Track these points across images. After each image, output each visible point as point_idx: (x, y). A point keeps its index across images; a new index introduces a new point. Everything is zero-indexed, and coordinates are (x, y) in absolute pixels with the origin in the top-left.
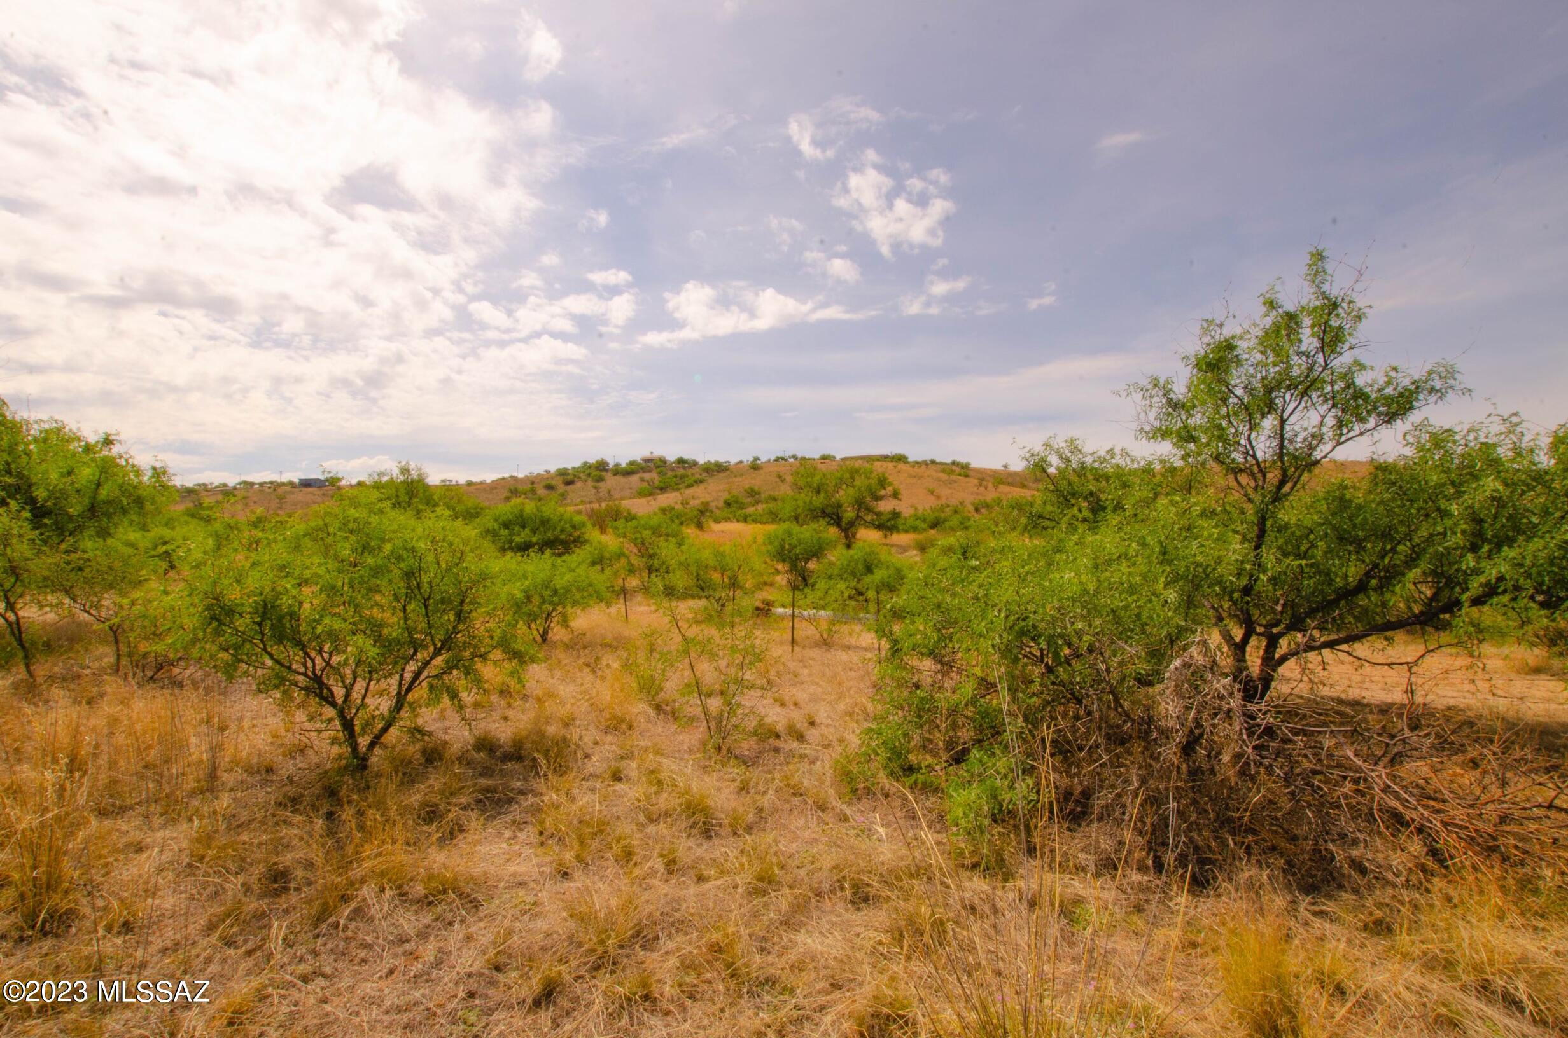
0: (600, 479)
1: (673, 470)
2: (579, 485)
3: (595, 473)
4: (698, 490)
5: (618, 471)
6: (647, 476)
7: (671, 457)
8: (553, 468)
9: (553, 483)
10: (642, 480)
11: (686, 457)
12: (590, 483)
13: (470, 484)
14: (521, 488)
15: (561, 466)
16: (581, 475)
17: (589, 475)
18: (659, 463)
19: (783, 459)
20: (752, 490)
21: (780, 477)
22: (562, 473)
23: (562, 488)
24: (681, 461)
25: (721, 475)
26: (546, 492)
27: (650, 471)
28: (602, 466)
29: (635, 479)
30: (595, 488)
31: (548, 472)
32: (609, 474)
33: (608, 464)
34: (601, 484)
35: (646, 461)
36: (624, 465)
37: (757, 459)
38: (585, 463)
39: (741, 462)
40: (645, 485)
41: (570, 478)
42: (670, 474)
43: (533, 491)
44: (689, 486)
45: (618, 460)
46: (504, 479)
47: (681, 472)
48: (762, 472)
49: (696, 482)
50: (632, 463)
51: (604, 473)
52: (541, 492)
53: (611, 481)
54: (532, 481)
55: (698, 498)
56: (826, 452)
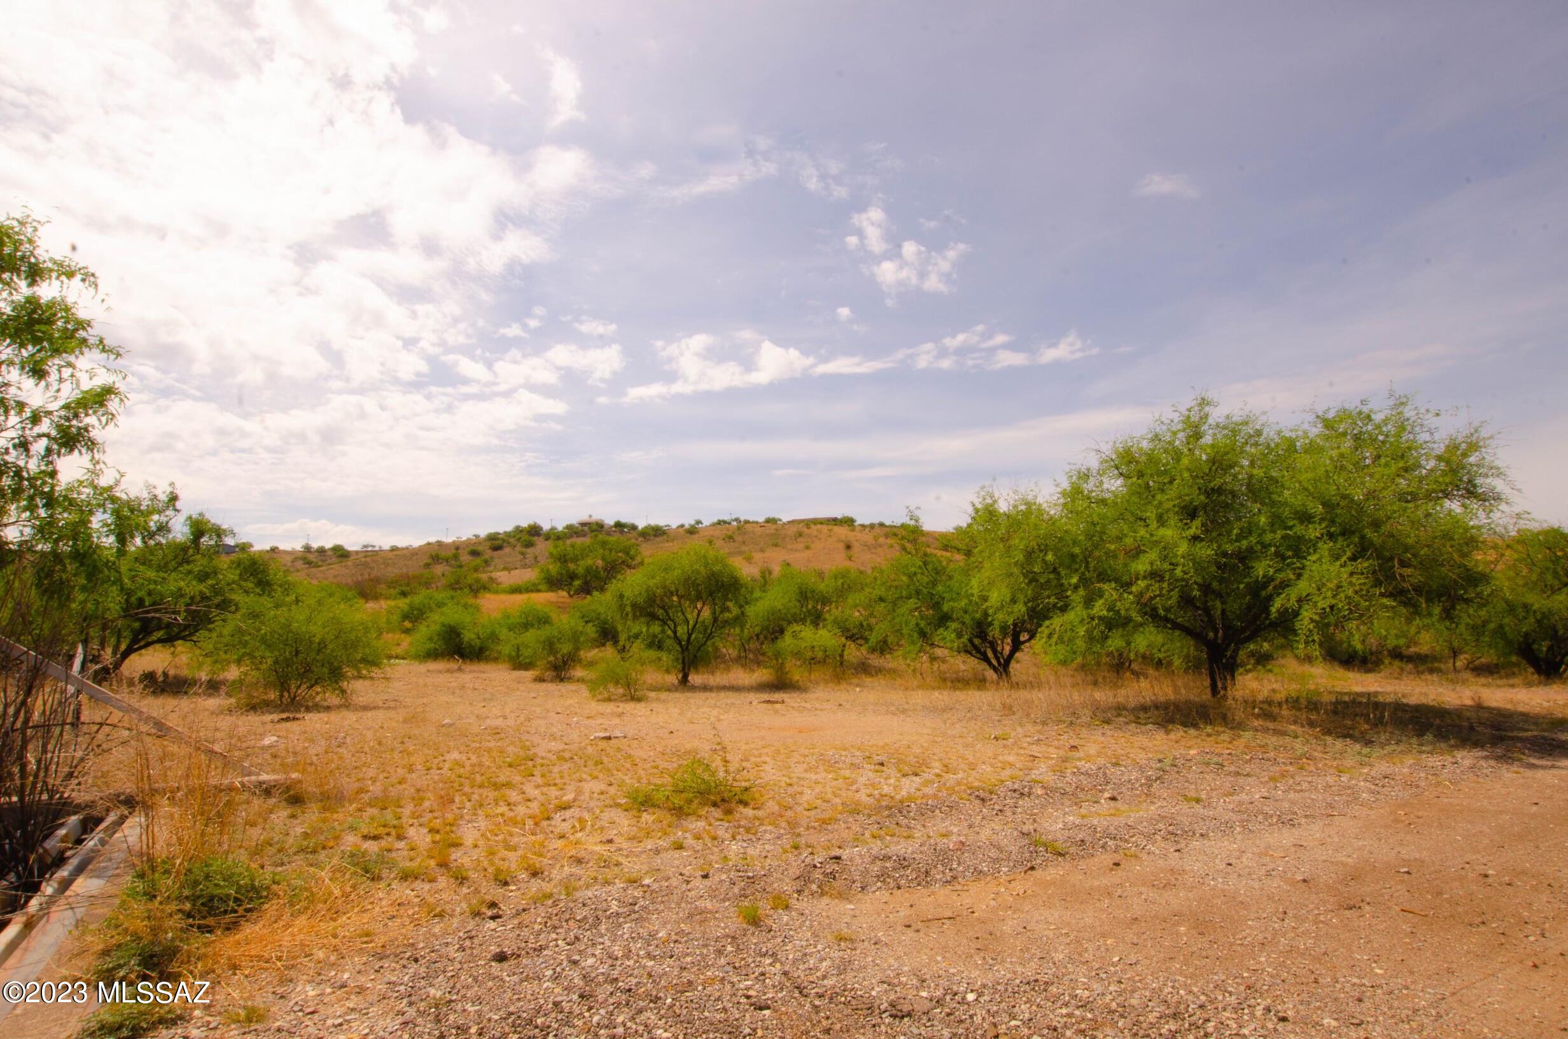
0: (529, 545)
2: (507, 550)
3: (526, 537)
7: (610, 521)
8: (483, 533)
11: (623, 520)
12: (519, 548)
13: (394, 549)
14: (443, 554)
15: (493, 531)
16: (512, 540)
17: (519, 539)
18: (594, 527)
19: (725, 522)
21: (711, 540)
23: (489, 553)
26: (471, 558)
27: (584, 536)
28: (534, 530)
30: (522, 554)
31: (477, 536)
32: (541, 539)
33: (541, 529)
34: (530, 550)
35: (583, 524)
36: (560, 528)
37: (699, 522)
39: (682, 526)
41: (498, 543)
43: (456, 557)
46: (429, 544)
47: (618, 536)
48: (697, 536)
50: (569, 527)
51: (535, 538)
52: (465, 558)
53: (540, 547)
54: (457, 547)
56: (772, 515)
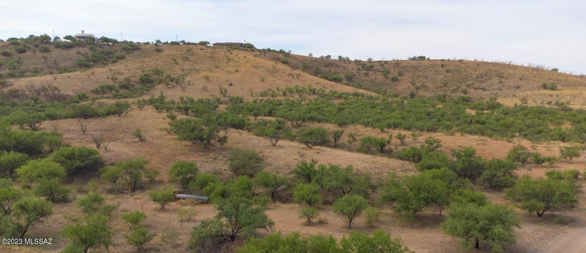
0: (46, 51)
1: (100, 46)
2: (29, 53)
3: (40, 45)
4: (119, 66)
5: (58, 44)
6: (82, 50)
9: (8, 51)
10: (79, 53)
12: (38, 53)
16: (31, 46)
17: (36, 46)
18: (89, 40)
19: (176, 43)
20: (157, 70)
21: (174, 60)
22: (13, 41)
23: (16, 56)
24: (105, 40)
25: (136, 53)
27: (84, 47)
28: (45, 39)
29: (74, 51)
30: (44, 57)
32: (52, 47)
33: (50, 38)
34: (48, 55)
35: (80, 37)
36: (62, 40)
37: (158, 41)
38: (31, 36)
39: (148, 43)
40: (81, 58)
41: (21, 47)
42: (99, 49)
44: (114, 62)
45: (56, 35)
47: (106, 49)
48: (162, 54)
49: (118, 58)
50: (69, 38)
53: (55, 53)
55: (122, 74)
